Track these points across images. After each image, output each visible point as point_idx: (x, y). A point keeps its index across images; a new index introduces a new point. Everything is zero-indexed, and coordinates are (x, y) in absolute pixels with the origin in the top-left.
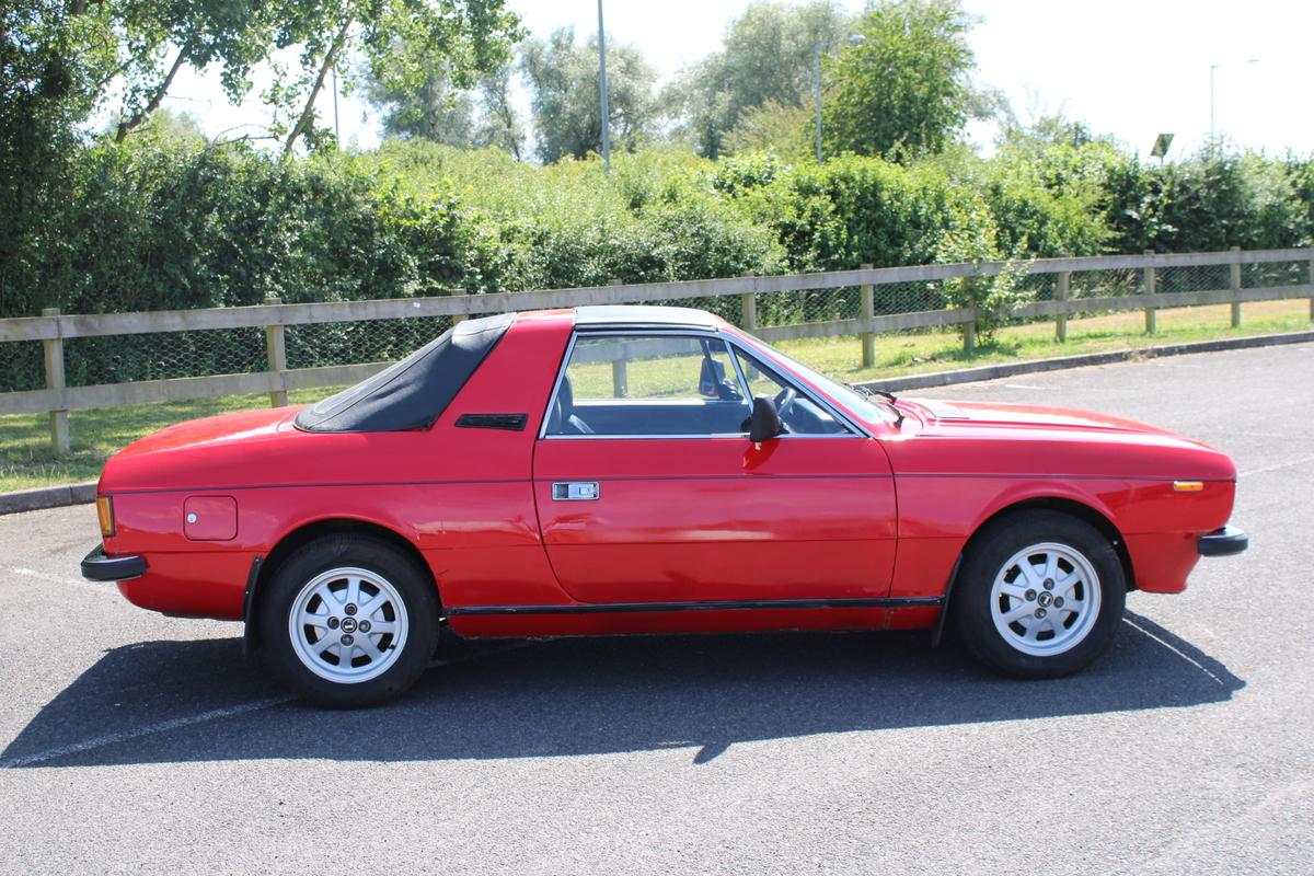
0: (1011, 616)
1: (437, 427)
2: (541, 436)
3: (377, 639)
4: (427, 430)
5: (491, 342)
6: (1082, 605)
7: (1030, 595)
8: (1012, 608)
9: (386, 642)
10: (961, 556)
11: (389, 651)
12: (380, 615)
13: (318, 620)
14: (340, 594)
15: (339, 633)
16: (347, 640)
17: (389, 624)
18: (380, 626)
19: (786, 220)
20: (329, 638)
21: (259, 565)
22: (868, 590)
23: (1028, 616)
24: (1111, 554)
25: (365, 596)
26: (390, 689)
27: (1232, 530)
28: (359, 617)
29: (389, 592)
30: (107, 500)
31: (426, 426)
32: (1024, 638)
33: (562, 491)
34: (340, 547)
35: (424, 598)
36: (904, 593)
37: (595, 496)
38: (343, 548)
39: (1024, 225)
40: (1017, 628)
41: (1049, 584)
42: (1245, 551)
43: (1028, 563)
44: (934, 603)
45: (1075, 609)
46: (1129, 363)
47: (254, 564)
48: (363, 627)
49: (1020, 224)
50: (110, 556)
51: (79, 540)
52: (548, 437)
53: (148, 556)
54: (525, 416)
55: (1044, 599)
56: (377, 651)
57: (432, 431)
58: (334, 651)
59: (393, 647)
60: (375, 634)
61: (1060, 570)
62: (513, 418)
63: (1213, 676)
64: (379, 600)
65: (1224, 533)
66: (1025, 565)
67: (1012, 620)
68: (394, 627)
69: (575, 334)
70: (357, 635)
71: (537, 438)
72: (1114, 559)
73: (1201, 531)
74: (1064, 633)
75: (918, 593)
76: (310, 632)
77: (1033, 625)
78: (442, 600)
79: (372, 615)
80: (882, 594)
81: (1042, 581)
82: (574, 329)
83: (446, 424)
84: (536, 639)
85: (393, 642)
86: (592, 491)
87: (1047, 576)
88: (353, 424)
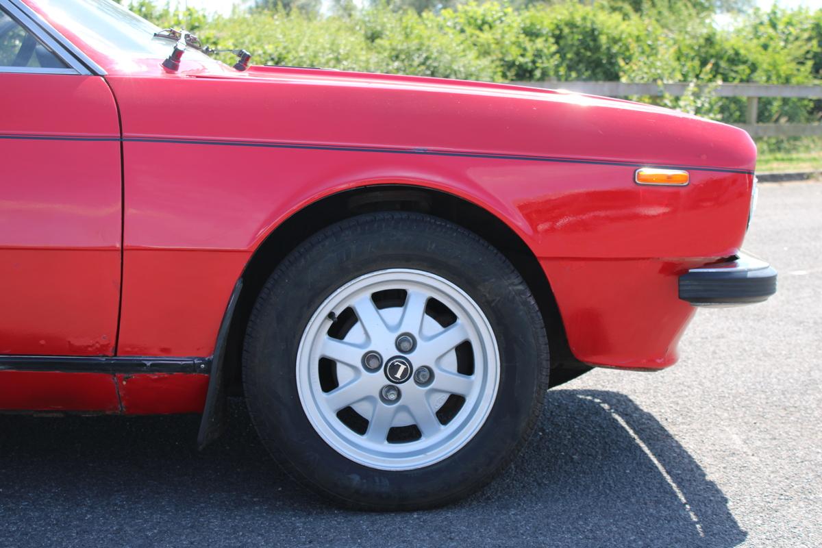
0: (340, 397)
6: (471, 384)
7: (371, 361)
8: (341, 384)
10: (240, 285)
19: (509, 58)
22: (77, 342)
23: (368, 398)
24: (520, 293)
27: (749, 261)
32: (365, 437)
36: (143, 351)
39: (736, 72)
40: (352, 419)
41: (406, 343)
42: (771, 298)
43: (370, 306)
44: (194, 367)
45: (458, 390)
46: (811, 183)
49: (732, 70)
55: (394, 369)
61: (429, 320)
63: (695, 519)
65: (735, 266)
66: (365, 308)
67: (342, 404)
72: (525, 303)
73: (687, 259)
74: (438, 431)
75: (166, 351)
77: (380, 415)
80: (102, 349)
81: (394, 336)
87: (403, 330)
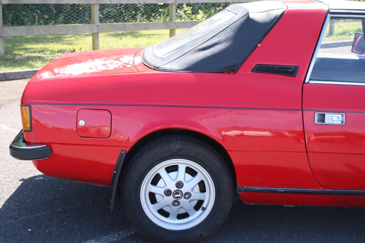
1: (241, 72)
2: (307, 81)
3: (194, 203)
4: (234, 74)
5: (275, 18)
9: (199, 205)
11: (200, 211)
12: (197, 188)
13: (158, 190)
14: (173, 174)
15: (171, 199)
16: (176, 203)
17: (202, 194)
18: (196, 195)
20: (164, 201)
21: (124, 156)
25: (188, 176)
26: (201, 235)
28: (184, 190)
29: (203, 174)
30: (27, 108)
31: (233, 70)
33: (321, 117)
34: (175, 146)
35: (227, 181)
37: (342, 122)
38: (178, 147)
47: (121, 155)
48: (187, 196)
50: (28, 144)
51: (8, 100)
52: (311, 82)
53: (53, 146)
54: (296, 67)
56: (194, 210)
57: (237, 74)
58: (167, 209)
59: (204, 209)
60: (193, 200)
62: (288, 68)
64: (197, 179)
68: (205, 196)
69: (329, 16)
70: (182, 200)
71: (304, 82)
76: (153, 198)
78: (238, 182)
79: (192, 189)
82: (328, 12)
83: (246, 70)
84: (290, 206)
85: (204, 205)
86: (341, 119)
88: (186, 66)
